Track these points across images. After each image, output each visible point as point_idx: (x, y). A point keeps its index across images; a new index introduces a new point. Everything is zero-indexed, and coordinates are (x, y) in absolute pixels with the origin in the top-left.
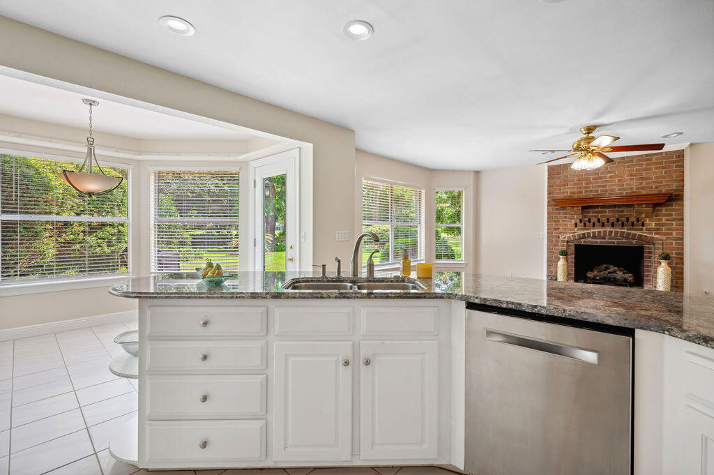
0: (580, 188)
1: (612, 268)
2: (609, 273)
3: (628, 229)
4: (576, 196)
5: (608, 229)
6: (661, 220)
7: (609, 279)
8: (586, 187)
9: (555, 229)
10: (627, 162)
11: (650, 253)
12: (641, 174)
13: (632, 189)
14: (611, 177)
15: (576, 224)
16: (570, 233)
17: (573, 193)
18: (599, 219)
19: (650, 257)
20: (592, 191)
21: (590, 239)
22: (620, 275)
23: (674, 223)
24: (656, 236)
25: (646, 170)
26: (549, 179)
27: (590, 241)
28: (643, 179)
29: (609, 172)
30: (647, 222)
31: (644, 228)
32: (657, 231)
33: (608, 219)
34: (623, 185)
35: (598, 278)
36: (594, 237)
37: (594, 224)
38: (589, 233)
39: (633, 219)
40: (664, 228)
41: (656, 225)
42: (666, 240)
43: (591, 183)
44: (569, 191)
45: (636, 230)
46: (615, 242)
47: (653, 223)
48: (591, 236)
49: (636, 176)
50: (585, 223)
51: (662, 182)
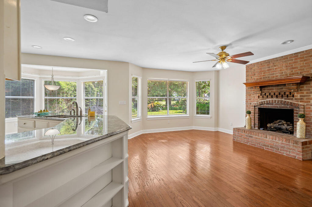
0: (261, 76)
1: (283, 122)
2: (279, 125)
4: (259, 81)
5: (274, 99)
6: (303, 93)
8: (263, 76)
9: (249, 99)
10: (284, 59)
12: (292, 66)
13: (287, 74)
14: (276, 69)
15: (259, 96)
16: (256, 101)
17: (257, 79)
18: (270, 93)
20: (266, 77)
21: (266, 105)
22: (285, 127)
23: (311, 94)
24: (301, 103)
25: (295, 62)
26: (246, 72)
27: (265, 106)
28: (293, 68)
29: (275, 66)
30: (296, 94)
31: (294, 98)
32: (301, 100)
33: (275, 93)
34: (282, 73)
35: (273, 127)
36: (267, 104)
38: (264, 101)
39: (287, 93)
40: (305, 98)
41: (301, 96)
42: (306, 106)
43: (266, 73)
44: (256, 78)
45: (289, 99)
46: (278, 106)
47: (299, 95)
48: (266, 103)
49: (289, 67)
50: (263, 95)
51: (304, 69)
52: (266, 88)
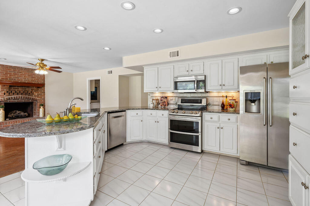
0: (7, 77)
1: (18, 112)
2: (18, 114)
3: (28, 96)
5: (20, 96)
6: (39, 93)
7: (18, 116)
8: (10, 77)
10: (27, 70)
11: (36, 104)
13: (29, 80)
14: (21, 75)
15: (5, 93)
16: (2, 97)
18: (16, 92)
19: (36, 106)
20: (13, 79)
21: (12, 100)
22: (22, 114)
23: (43, 94)
24: (38, 98)
28: (33, 77)
29: (20, 73)
30: (35, 93)
31: (34, 95)
32: (38, 96)
33: (20, 92)
34: (26, 79)
35: (13, 117)
37: (14, 94)
38: (12, 97)
39: (30, 92)
40: (40, 95)
42: (40, 99)
43: (12, 76)
45: (31, 96)
46: (23, 101)
47: (37, 94)
50: (9, 93)
51: (39, 80)
52: (12, 87)
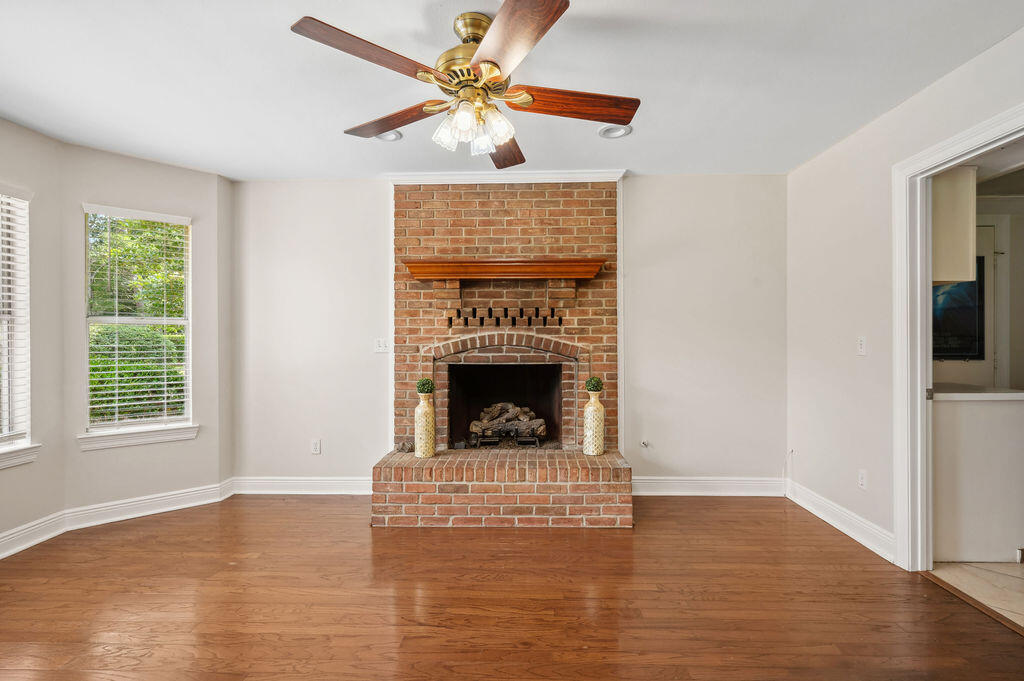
0: (456, 241)
1: (513, 410)
2: (508, 420)
3: (538, 331)
4: (450, 257)
5: (506, 331)
6: (586, 313)
7: (508, 433)
8: (467, 241)
9: (412, 331)
10: (536, 195)
11: (571, 377)
12: (557, 222)
13: (542, 250)
14: (510, 223)
15: (450, 320)
16: (439, 340)
17: (443, 251)
18: (490, 310)
19: (571, 386)
20: (477, 249)
21: (476, 353)
22: (524, 422)
23: (604, 318)
24: (580, 345)
25: (564, 213)
26: (397, 214)
27: (476, 357)
28: (560, 231)
29: (507, 213)
30: (567, 317)
31: (563, 328)
32: (582, 334)
33: (506, 310)
34: (529, 242)
35: (489, 433)
36: (483, 348)
37: (482, 321)
38: (473, 340)
39: (545, 311)
40: (590, 328)
41: (580, 322)
42: (593, 351)
43: (477, 232)
44: (437, 246)
45: (550, 332)
46: (518, 358)
47: (576, 319)
48: (478, 346)
49: (550, 224)
50: (466, 317)
51: (586, 240)
52: (476, 291)
